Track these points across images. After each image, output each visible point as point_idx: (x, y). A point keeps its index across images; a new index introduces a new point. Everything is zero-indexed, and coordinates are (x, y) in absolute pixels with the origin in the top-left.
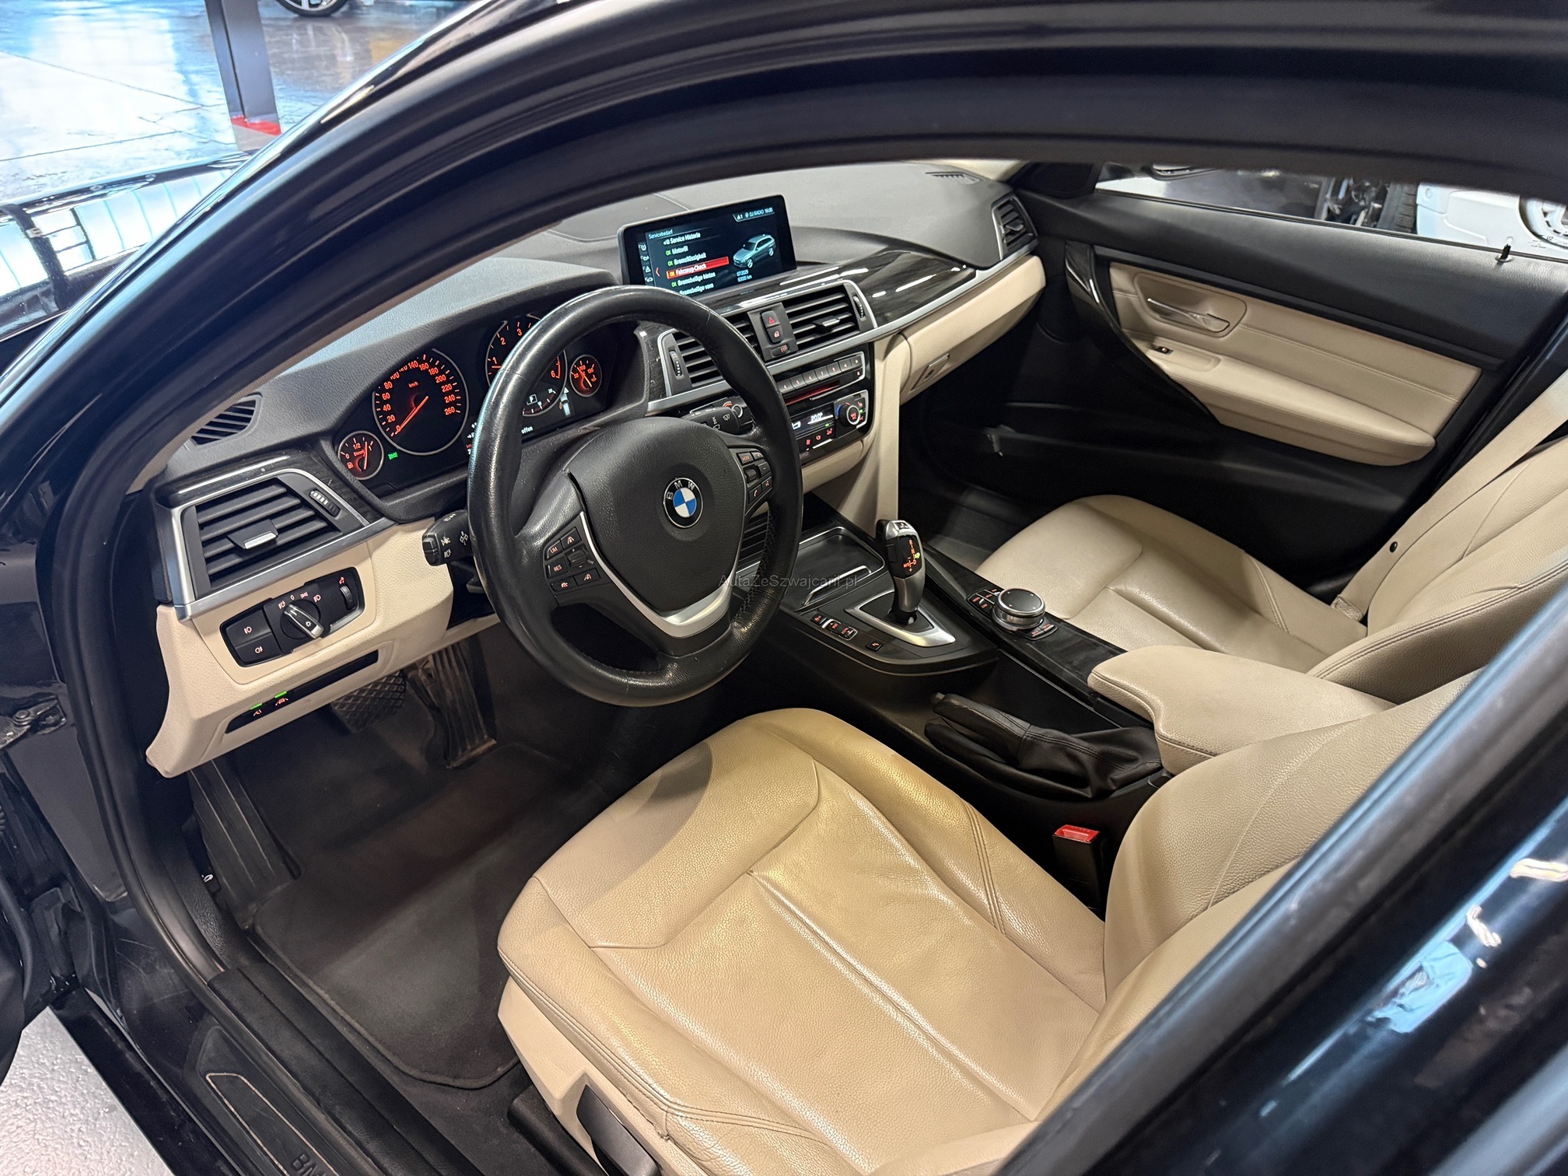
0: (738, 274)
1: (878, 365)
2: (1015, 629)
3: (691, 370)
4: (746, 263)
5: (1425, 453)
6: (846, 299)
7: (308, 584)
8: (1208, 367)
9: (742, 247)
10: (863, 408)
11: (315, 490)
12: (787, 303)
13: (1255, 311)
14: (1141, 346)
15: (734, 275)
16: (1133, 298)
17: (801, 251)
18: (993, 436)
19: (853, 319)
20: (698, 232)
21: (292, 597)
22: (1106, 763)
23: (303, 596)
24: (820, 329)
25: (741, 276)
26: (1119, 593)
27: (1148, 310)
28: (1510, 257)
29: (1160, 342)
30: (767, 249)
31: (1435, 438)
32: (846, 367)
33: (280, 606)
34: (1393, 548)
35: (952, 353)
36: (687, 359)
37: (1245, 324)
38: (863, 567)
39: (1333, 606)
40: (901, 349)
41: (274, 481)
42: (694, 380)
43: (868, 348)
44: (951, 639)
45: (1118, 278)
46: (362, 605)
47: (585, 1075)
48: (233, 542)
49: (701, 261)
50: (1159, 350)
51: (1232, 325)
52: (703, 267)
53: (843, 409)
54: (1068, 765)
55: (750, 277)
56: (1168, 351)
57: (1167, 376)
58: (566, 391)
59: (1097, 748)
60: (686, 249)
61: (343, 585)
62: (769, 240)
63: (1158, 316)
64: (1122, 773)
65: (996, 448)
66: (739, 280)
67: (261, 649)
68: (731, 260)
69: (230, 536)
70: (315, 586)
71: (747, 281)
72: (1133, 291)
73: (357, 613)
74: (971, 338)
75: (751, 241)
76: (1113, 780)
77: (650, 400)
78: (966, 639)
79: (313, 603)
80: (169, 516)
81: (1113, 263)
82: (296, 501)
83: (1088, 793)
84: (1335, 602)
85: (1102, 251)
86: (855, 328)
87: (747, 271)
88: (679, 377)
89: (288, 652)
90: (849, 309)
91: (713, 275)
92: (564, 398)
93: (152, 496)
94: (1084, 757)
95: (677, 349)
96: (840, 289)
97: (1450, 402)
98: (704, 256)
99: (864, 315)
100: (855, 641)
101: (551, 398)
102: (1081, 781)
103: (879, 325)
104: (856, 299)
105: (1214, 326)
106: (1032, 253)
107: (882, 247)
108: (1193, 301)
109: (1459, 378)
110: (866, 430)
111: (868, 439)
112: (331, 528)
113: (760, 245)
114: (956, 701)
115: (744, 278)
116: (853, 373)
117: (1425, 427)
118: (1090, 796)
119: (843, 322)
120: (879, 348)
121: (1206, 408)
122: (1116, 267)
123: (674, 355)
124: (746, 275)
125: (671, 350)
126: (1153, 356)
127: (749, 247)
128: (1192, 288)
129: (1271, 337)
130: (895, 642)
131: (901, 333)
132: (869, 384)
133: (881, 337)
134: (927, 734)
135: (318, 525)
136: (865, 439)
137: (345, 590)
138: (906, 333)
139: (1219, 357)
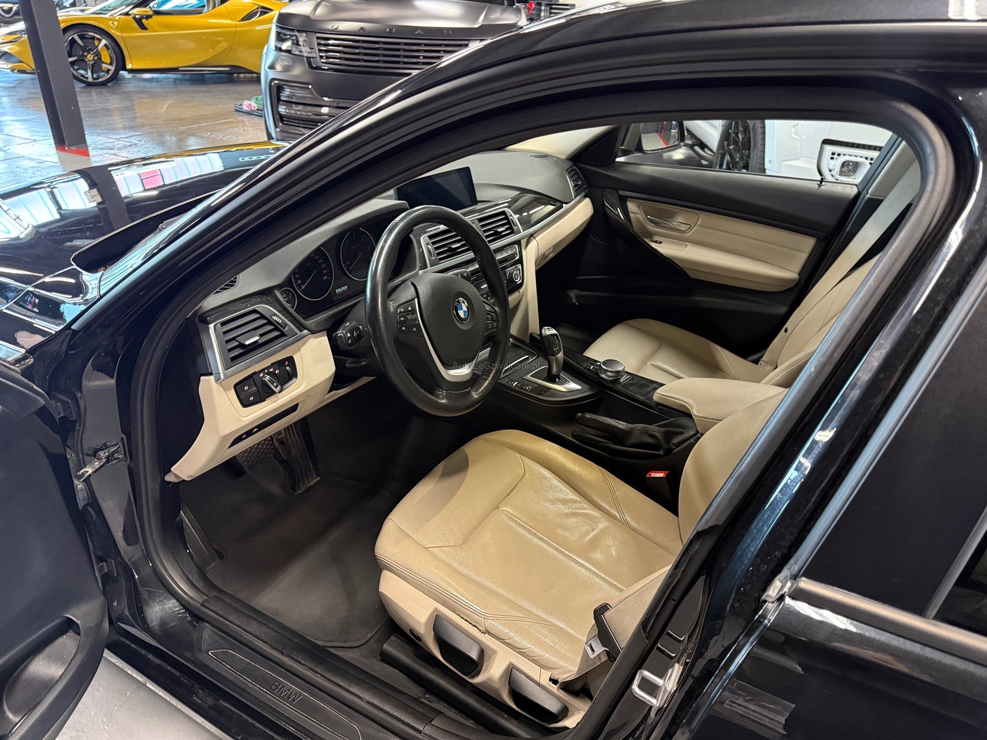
1: (524, 252)
2: (611, 379)
3: (439, 254)
5: (796, 282)
6: (507, 218)
7: (272, 364)
8: (682, 248)
10: (519, 273)
11: (274, 315)
12: (480, 220)
13: (704, 218)
14: (647, 241)
16: (639, 216)
17: (480, 195)
18: (572, 294)
19: (511, 228)
21: (266, 371)
22: (668, 436)
23: (271, 370)
24: (496, 233)
26: (653, 365)
27: (648, 222)
28: (823, 183)
29: (656, 238)
31: (799, 275)
32: (510, 253)
33: (261, 375)
34: (786, 331)
35: (555, 246)
36: (436, 249)
37: (700, 226)
38: (527, 356)
39: (759, 365)
40: (533, 244)
41: (255, 311)
42: (441, 259)
43: (518, 242)
44: (580, 387)
45: (631, 206)
46: (296, 376)
47: (436, 609)
48: (238, 341)
50: (656, 242)
51: (692, 226)
53: (511, 274)
54: (650, 440)
56: (660, 243)
57: (662, 254)
59: (663, 429)
61: (287, 366)
63: (653, 225)
64: (676, 440)
65: (574, 301)
67: (252, 398)
69: (236, 339)
70: (276, 365)
72: (640, 213)
73: (294, 380)
74: (563, 239)
76: (673, 444)
77: (420, 270)
78: (587, 387)
79: (275, 373)
80: (208, 329)
81: (628, 199)
82: (265, 321)
83: (661, 452)
84: (760, 363)
85: (622, 193)
86: (513, 232)
88: (433, 258)
89: (264, 401)
90: (509, 223)
93: (197, 320)
94: (657, 434)
95: (431, 244)
96: (503, 213)
97: (803, 257)
99: (516, 226)
100: (531, 391)
102: (657, 447)
103: (524, 231)
104: (511, 218)
105: (683, 228)
106: (585, 196)
107: (518, 193)
108: (672, 216)
109: (806, 245)
110: (521, 285)
111: (521, 290)
112: (283, 335)
114: (588, 416)
116: (513, 256)
117: (793, 270)
118: (662, 453)
119: (507, 229)
120: (523, 242)
121: (683, 270)
122: (630, 201)
123: (430, 247)
125: (428, 244)
126: (654, 245)
128: (671, 209)
129: (713, 231)
130: (551, 391)
131: (531, 236)
132: (520, 261)
133: (523, 238)
134: (573, 436)
135: (276, 333)
136: (520, 290)
137: (288, 368)
138: (534, 236)
139: (687, 243)
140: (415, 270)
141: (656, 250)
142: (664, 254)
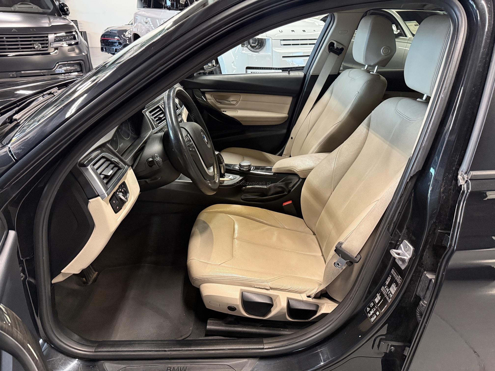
3: (157, 121)
5: (287, 118)
7: (119, 187)
8: (236, 112)
11: (112, 158)
13: (243, 97)
16: (212, 101)
21: (119, 191)
22: (287, 184)
27: (217, 103)
28: (290, 73)
31: (288, 114)
33: (117, 193)
34: (292, 138)
36: (155, 118)
37: (242, 100)
39: (283, 156)
42: (158, 123)
45: (208, 96)
47: (241, 289)
48: (103, 174)
51: (238, 101)
54: (280, 189)
56: (225, 111)
57: (229, 116)
59: (284, 183)
63: (219, 104)
64: (291, 185)
67: (118, 207)
70: (121, 186)
72: (212, 99)
73: (129, 193)
76: (290, 188)
77: (153, 130)
78: (238, 176)
81: (206, 93)
82: (109, 162)
83: (286, 193)
85: (202, 90)
88: (155, 123)
89: (122, 208)
94: (282, 186)
97: (288, 106)
102: (282, 192)
105: (234, 103)
108: (228, 97)
109: (289, 100)
112: (120, 169)
114: (248, 187)
117: (285, 113)
121: (240, 122)
122: (207, 94)
123: (152, 117)
128: (227, 95)
134: (242, 199)
135: (117, 168)
137: (124, 189)
139: (237, 110)
140: (151, 130)
141: (226, 115)
142: (230, 116)
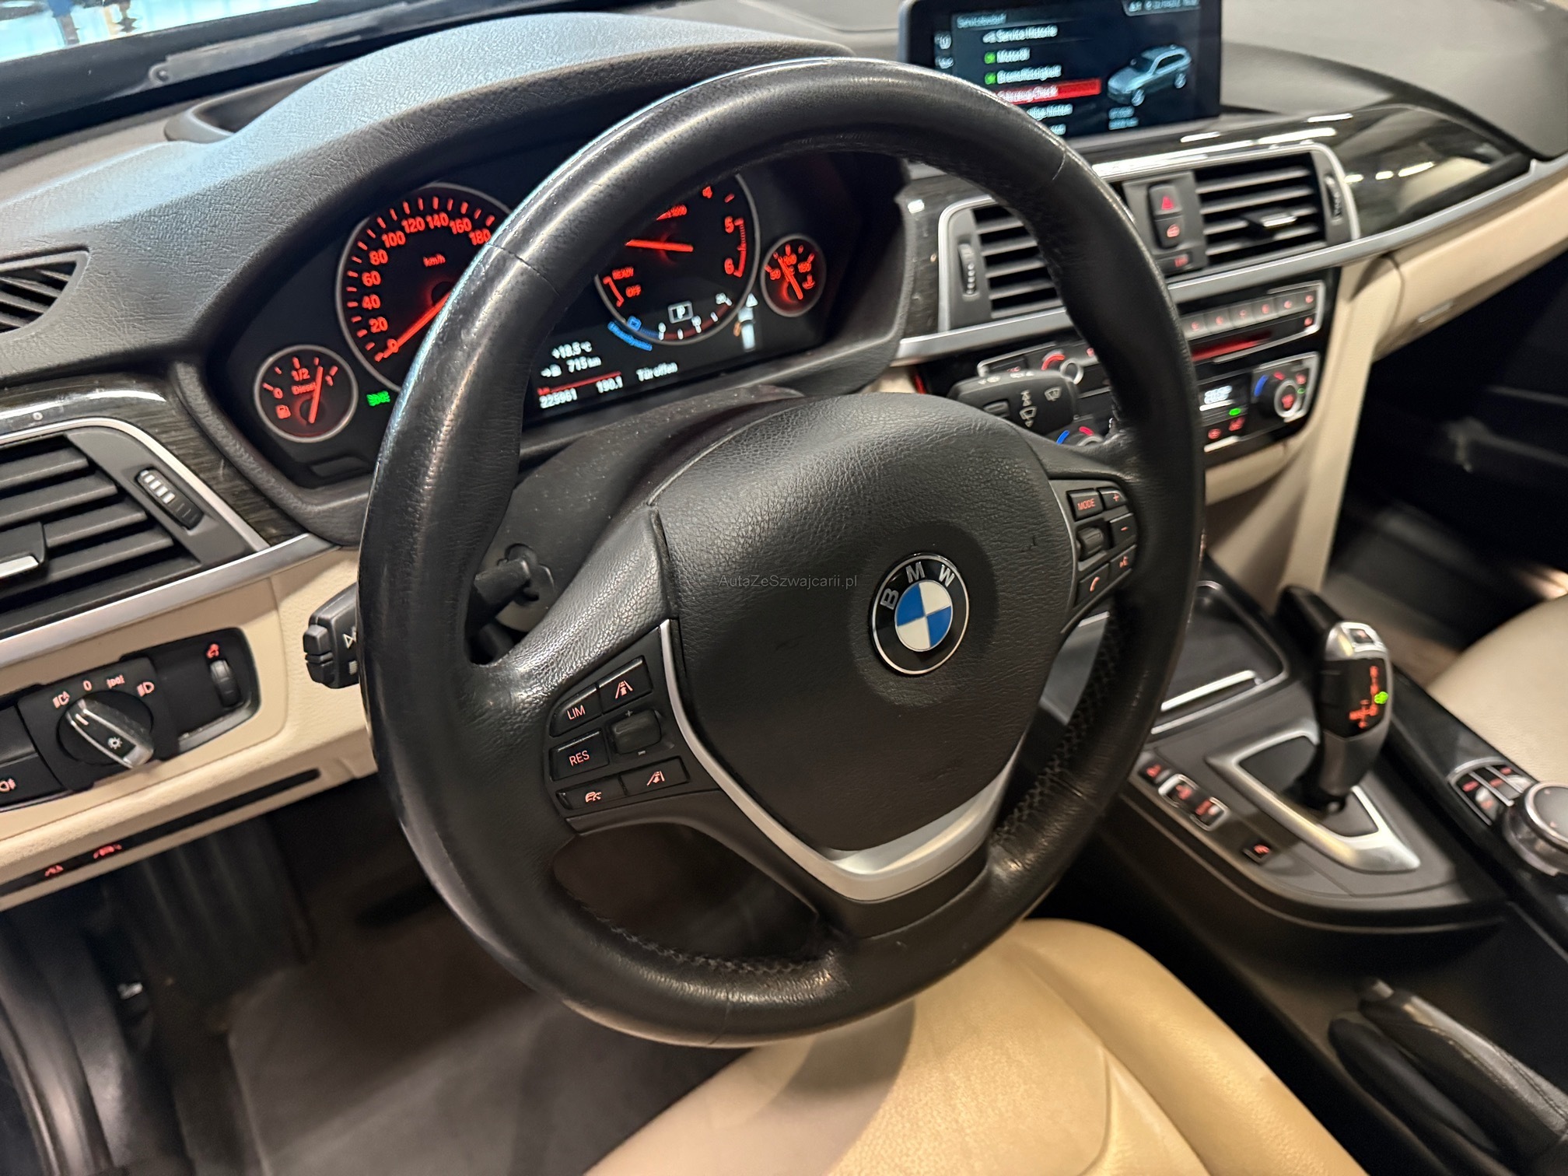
0: (1113, 114)
1: (1343, 310)
3: (996, 283)
4: (1132, 95)
6: (1311, 180)
9: (1127, 65)
10: (1304, 386)
11: (151, 468)
12: (1203, 174)
15: (1103, 115)
19: (1317, 219)
20: (1052, 25)
21: (87, 686)
23: (111, 683)
24: (1255, 231)
25: (1116, 119)
30: (1173, 76)
32: (1288, 308)
33: (57, 702)
36: (992, 261)
38: (1246, 675)
40: (1387, 284)
41: (59, 443)
42: (999, 304)
44: (1413, 861)
49: (1050, 82)
52: (1052, 92)
53: (1271, 386)
55: (1133, 123)
58: (752, 301)
60: (1024, 55)
61: (215, 659)
62: (1179, 57)
65: (1462, 456)
66: (1114, 126)
67: (11, 783)
68: (1105, 87)
71: (1128, 129)
73: (242, 714)
75: (1148, 55)
77: (906, 335)
78: (1440, 868)
79: (136, 698)
82: (105, 490)
87: (1129, 112)
88: (970, 296)
91: (1065, 110)
92: (746, 315)
95: (976, 241)
96: (1304, 160)
98: (1055, 72)
99: (1340, 214)
100: (1224, 833)
101: (721, 311)
103: (1365, 233)
104: (1330, 182)
110: (1299, 425)
111: (1296, 442)
113: (1162, 65)
114: (1417, 1011)
115: (1121, 124)
116: (1297, 321)
119: (1300, 222)
120: (1350, 278)
123: (968, 252)
124: (1126, 118)
125: (964, 240)
127: (1142, 67)
130: (1300, 848)
131: (1388, 256)
137: (220, 668)
138: (1398, 257)
